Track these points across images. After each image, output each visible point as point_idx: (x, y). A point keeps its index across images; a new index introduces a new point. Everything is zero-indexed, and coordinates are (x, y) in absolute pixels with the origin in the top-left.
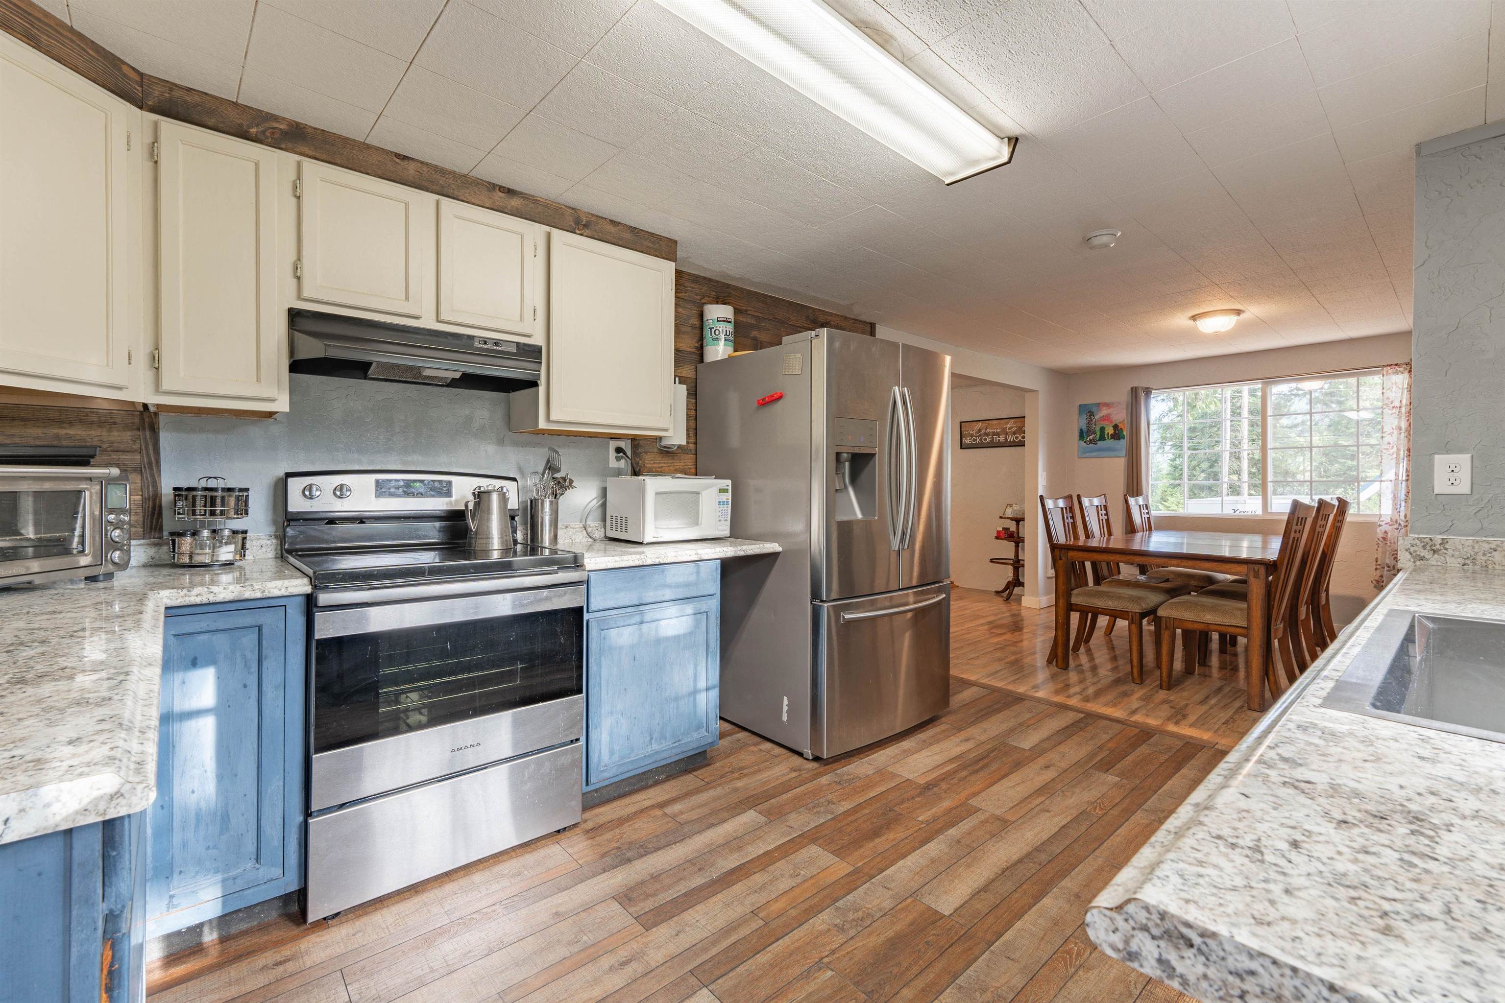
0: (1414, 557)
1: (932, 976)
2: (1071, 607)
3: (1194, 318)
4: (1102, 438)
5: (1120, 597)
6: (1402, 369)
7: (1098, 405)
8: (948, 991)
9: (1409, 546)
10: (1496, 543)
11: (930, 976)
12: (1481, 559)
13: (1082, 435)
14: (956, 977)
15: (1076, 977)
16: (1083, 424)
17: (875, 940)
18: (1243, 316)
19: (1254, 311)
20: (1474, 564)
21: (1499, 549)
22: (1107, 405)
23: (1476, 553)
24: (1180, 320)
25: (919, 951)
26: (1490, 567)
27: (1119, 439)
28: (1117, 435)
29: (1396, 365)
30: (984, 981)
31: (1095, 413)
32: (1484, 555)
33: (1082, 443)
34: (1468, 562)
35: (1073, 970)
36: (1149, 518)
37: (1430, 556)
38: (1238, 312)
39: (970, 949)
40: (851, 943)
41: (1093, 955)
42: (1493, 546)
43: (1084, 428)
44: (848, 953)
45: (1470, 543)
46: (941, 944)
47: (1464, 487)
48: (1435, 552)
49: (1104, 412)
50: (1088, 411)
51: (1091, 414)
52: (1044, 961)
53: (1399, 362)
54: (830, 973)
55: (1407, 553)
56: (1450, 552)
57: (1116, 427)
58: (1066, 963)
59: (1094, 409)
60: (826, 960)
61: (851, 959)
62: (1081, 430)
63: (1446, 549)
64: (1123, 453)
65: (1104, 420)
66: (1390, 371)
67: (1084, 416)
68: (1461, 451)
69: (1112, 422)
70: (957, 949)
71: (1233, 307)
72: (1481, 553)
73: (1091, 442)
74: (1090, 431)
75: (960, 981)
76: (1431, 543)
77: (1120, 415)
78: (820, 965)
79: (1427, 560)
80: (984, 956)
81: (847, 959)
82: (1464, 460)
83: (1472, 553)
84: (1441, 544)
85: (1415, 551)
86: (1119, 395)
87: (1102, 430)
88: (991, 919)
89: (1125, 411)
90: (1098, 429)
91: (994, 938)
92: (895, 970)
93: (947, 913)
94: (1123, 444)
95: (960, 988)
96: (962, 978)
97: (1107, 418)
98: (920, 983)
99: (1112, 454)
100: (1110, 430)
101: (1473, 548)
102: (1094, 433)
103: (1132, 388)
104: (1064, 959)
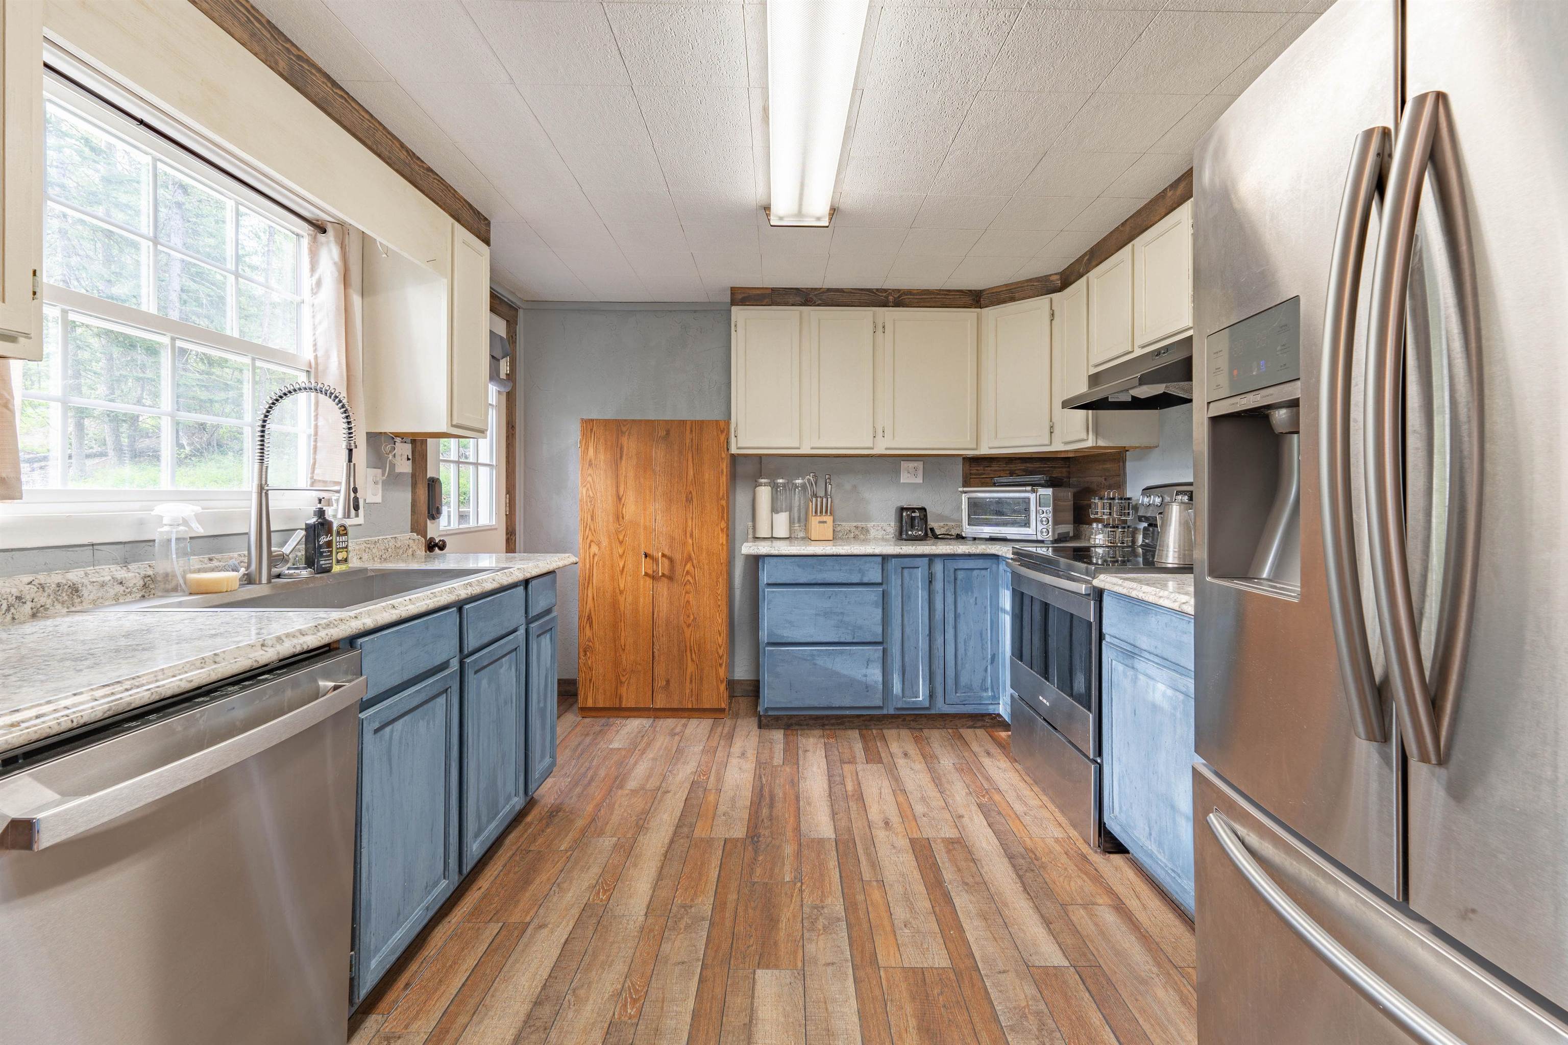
1: (727, 915)
8: (710, 913)
11: (728, 914)
14: (712, 924)
15: (622, 980)
17: (786, 915)
25: (751, 926)
30: (691, 933)
35: (627, 985)
39: (716, 951)
40: (799, 903)
41: (611, 1013)
44: (792, 896)
46: (740, 942)
52: (653, 978)
54: (787, 879)
58: (635, 989)
60: (799, 884)
61: (786, 894)
70: (725, 946)
75: (706, 924)
78: (798, 878)
80: (703, 952)
81: (789, 892)
88: (718, 991)
91: (704, 973)
92: (753, 904)
93: (759, 972)
95: (703, 919)
96: (707, 926)
98: (730, 906)
104: (637, 991)
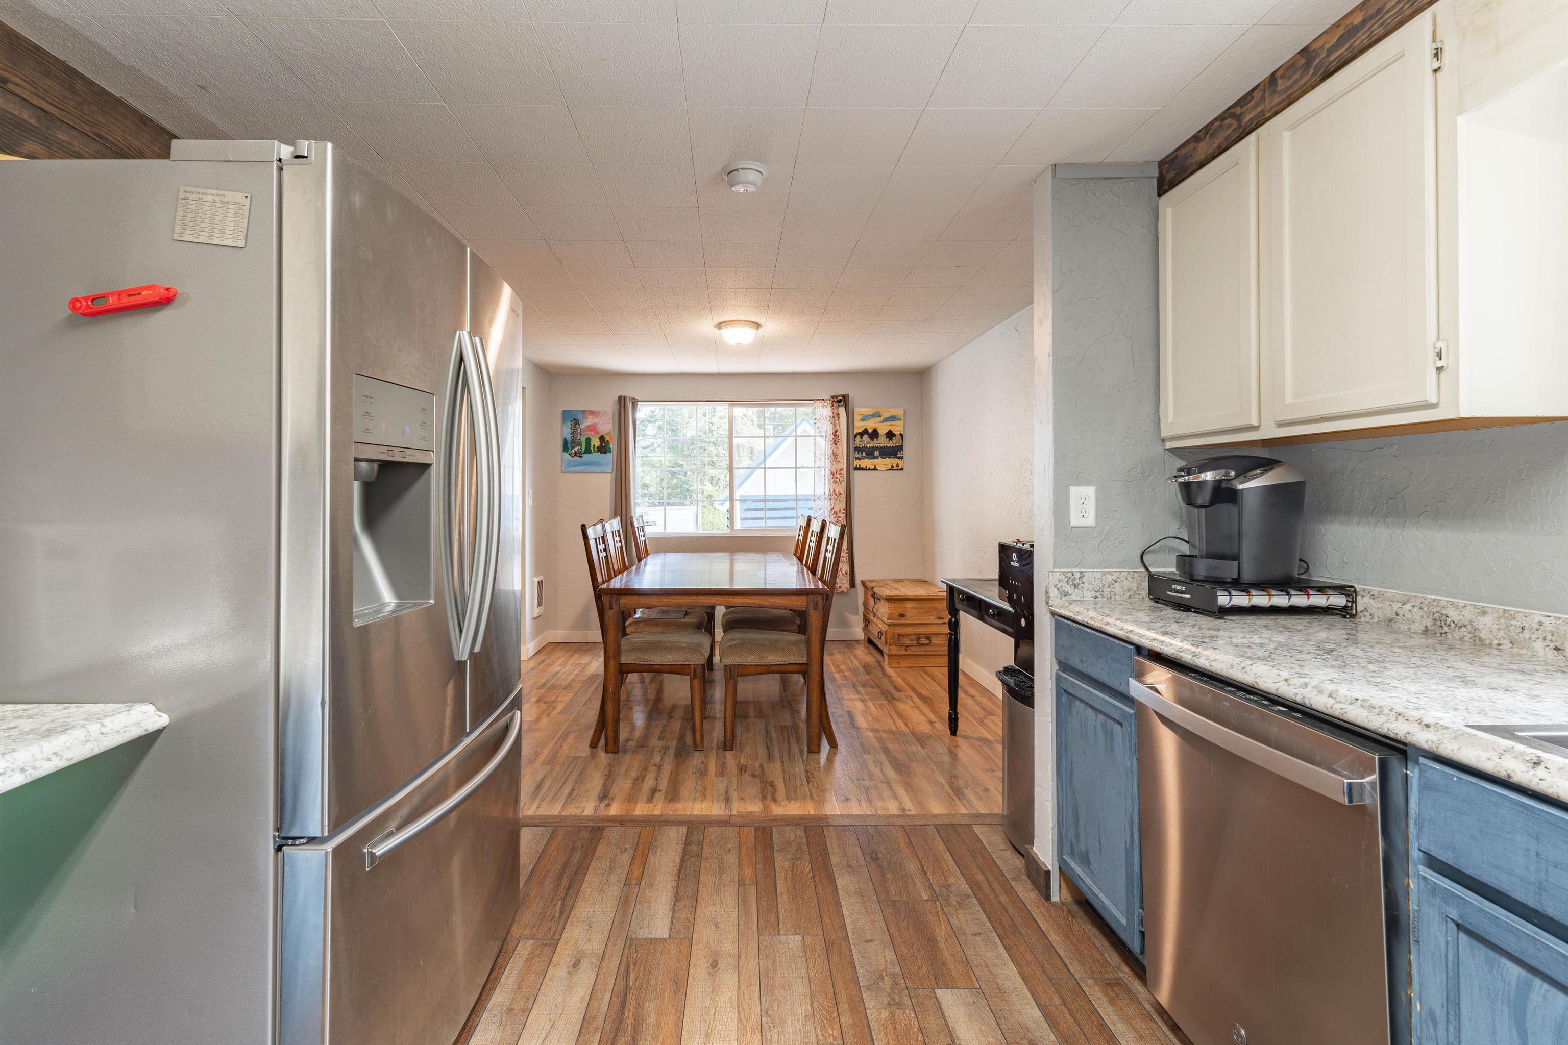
0: (1060, 593)
2: (624, 671)
3: (719, 326)
4: (588, 451)
5: (679, 649)
6: (826, 404)
7: (584, 412)
9: (1057, 582)
10: (1116, 574)
12: (1107, 590)
13: (566, 447)
16: (567, 432)
18: (761, 330)
19: (772, 326)
20: (1103, 597)
21: (1119, 580)
22: (594, 413)
23: (1104, 585)
24: (705, 326)
26: (1113, 598)
27: (605, 452)
28: (603, 449)
29: (823, 400)
31: (581, 421)
32: (1109, 587)
33: (566, 455)
34: (1098, 594)
36: (645, 541)
37: (1072, 591)
38: (758, 325)
42: (1114, 578)
43: (569, 438)
45: (1099, 575)
47: (1090, 520)
48: (1076, 586)
49: (590, 421)
50: (572, 419)
51: (576, 422)
53: (825, 398)
55: (1056, 590)
56: (1086, 585)
57: (602, 438)
59: (579, 417)
62: (565, 439)
63: (1083, 583)
64: (609, 469)
65: (590, 430)
66: (820, 405)
67: (569, 424)
68: (1088, 483)
69: (598, 433)
71: (754, 320)
72: (1107, 585)
73: (576, 454)
74: (575, 442)
76: (1072, 577)
77: (607, 426)
79: (1070, 595)
82: (1090, 492)
83: (1101, 586)
84: (1080, 578)
85: (1061, 587)
86: (606, 404)
87: (588, 440)
89: (611, 422)
90: (583, 440)
94: (609, 459)
97: (593, 428)
99: (598, 469)
100: (596, 442)
101: (1102, 580)
102: (580, 444)
103: (620, 398)
